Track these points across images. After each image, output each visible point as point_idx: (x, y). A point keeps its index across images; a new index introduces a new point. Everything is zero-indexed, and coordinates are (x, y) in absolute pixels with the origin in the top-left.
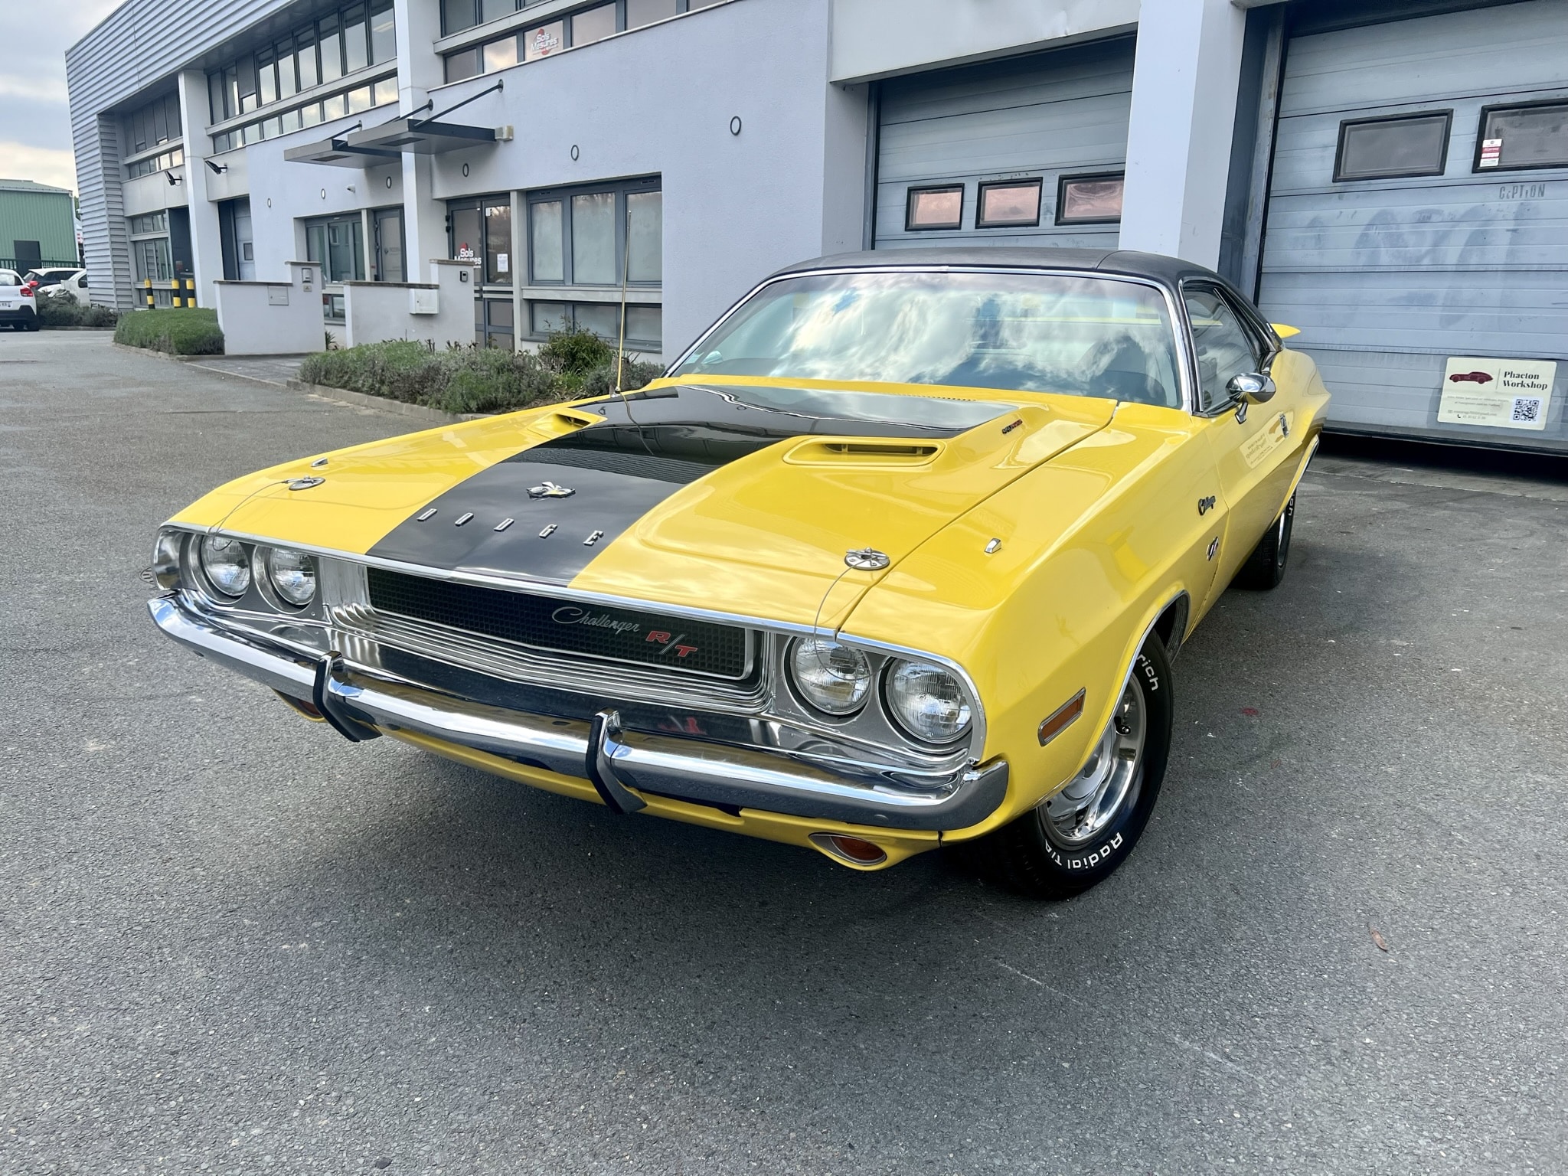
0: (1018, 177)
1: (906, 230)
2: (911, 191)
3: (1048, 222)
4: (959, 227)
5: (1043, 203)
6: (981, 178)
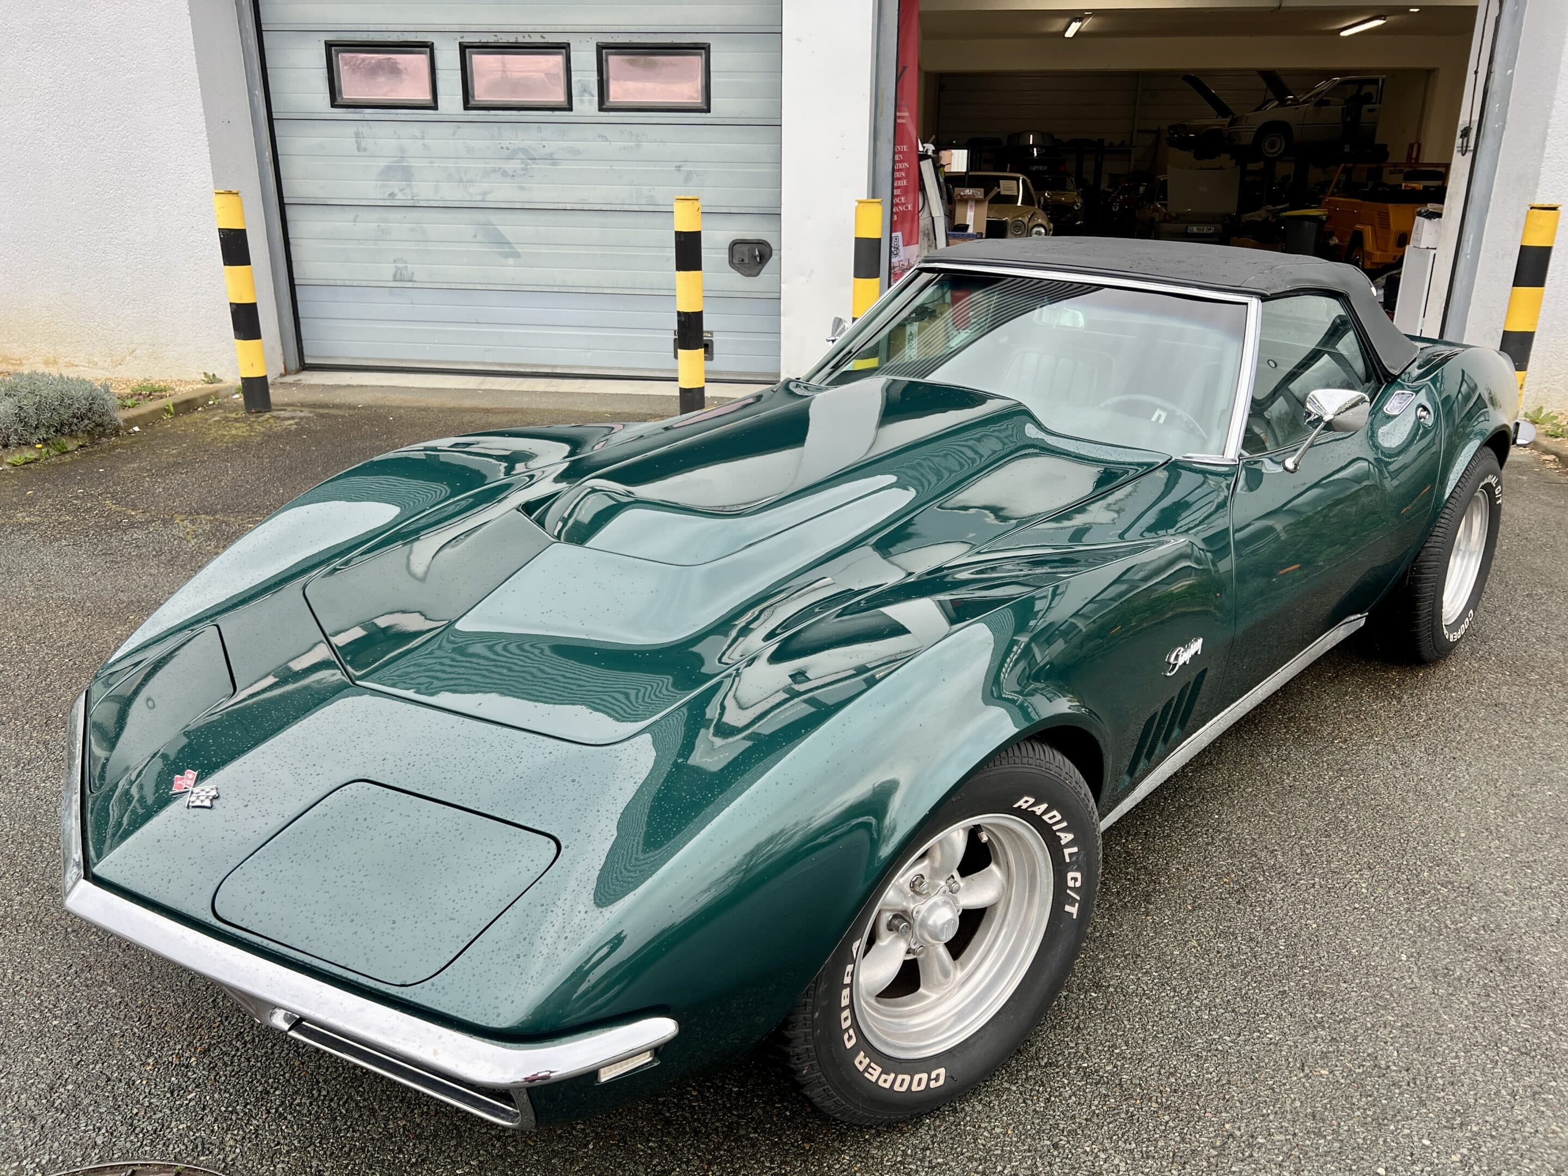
0: (527, 40)
1: (333, 106)
2: (332, 47)
3: (586, 104)
4: (435, 107)
5: (574, 79)
6: (462, 37)
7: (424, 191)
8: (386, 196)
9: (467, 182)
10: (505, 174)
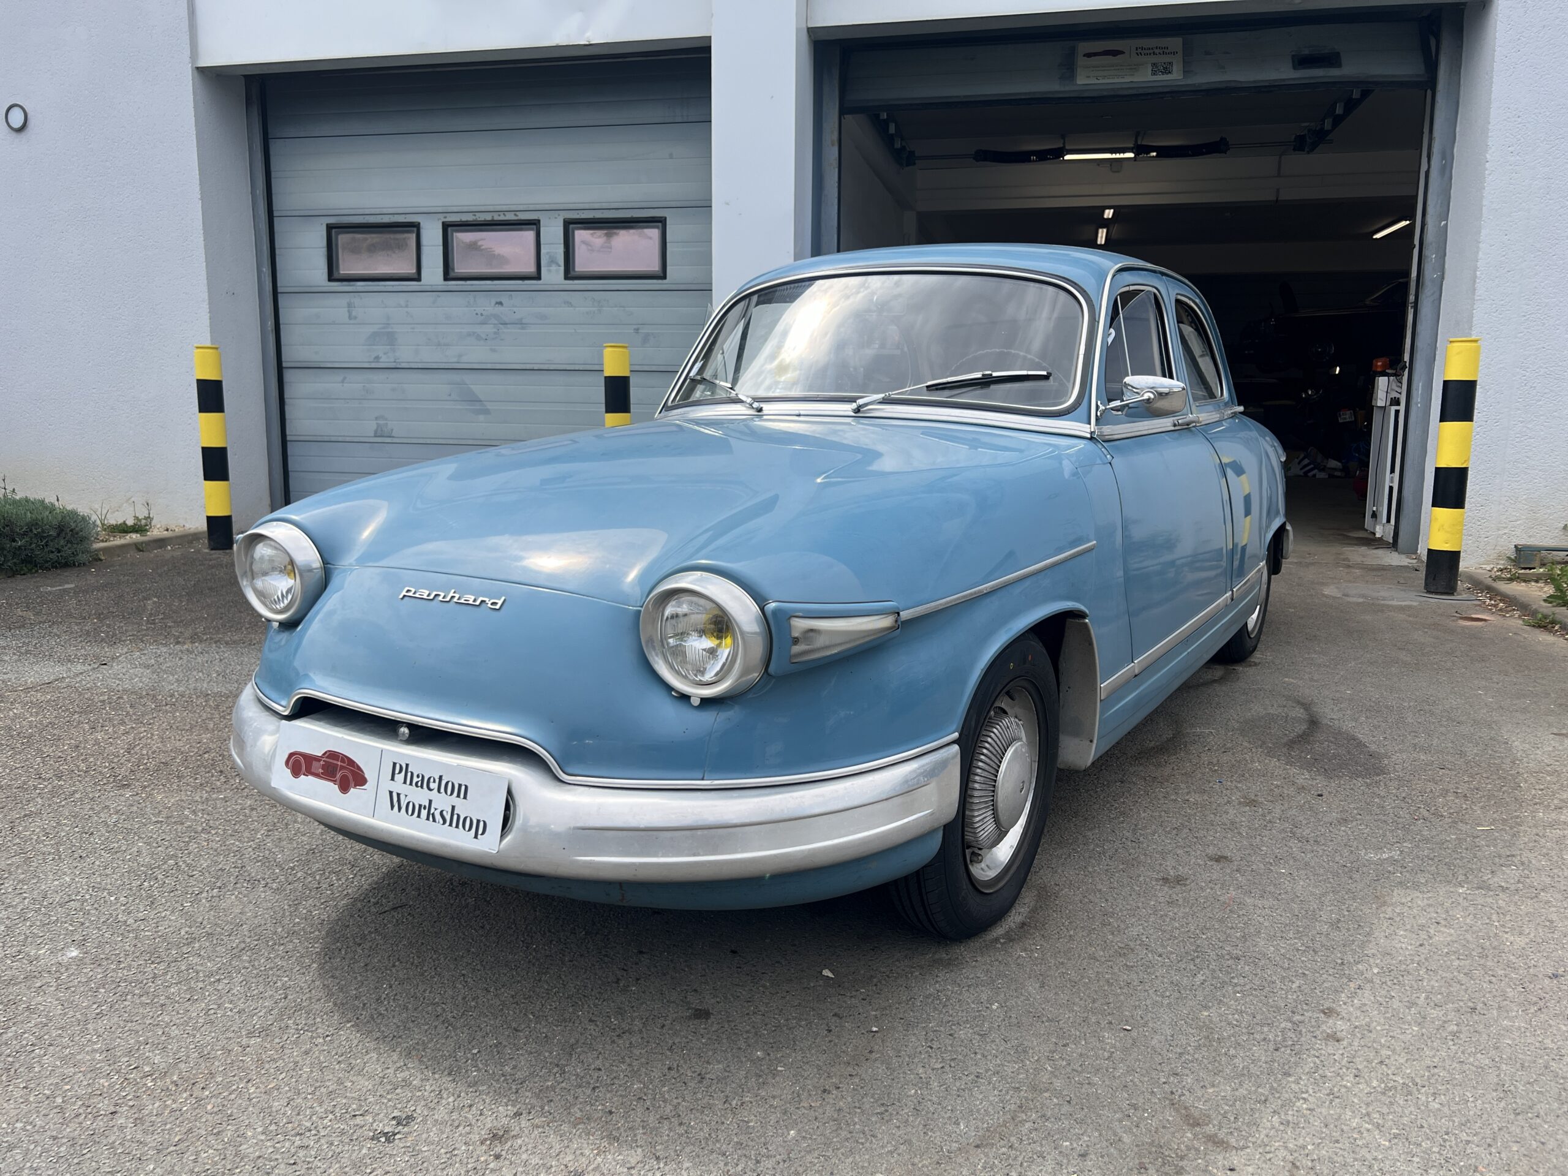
0: (502, 218)
1: (328, 279)
2: (330, 228)
3: (553, 274)
4: (418, 277)
5: (543, 251)
6: (445, 217)
7: (405, 354)
8: (371, 360)
9: (444, 345)
10: (478, 338)
